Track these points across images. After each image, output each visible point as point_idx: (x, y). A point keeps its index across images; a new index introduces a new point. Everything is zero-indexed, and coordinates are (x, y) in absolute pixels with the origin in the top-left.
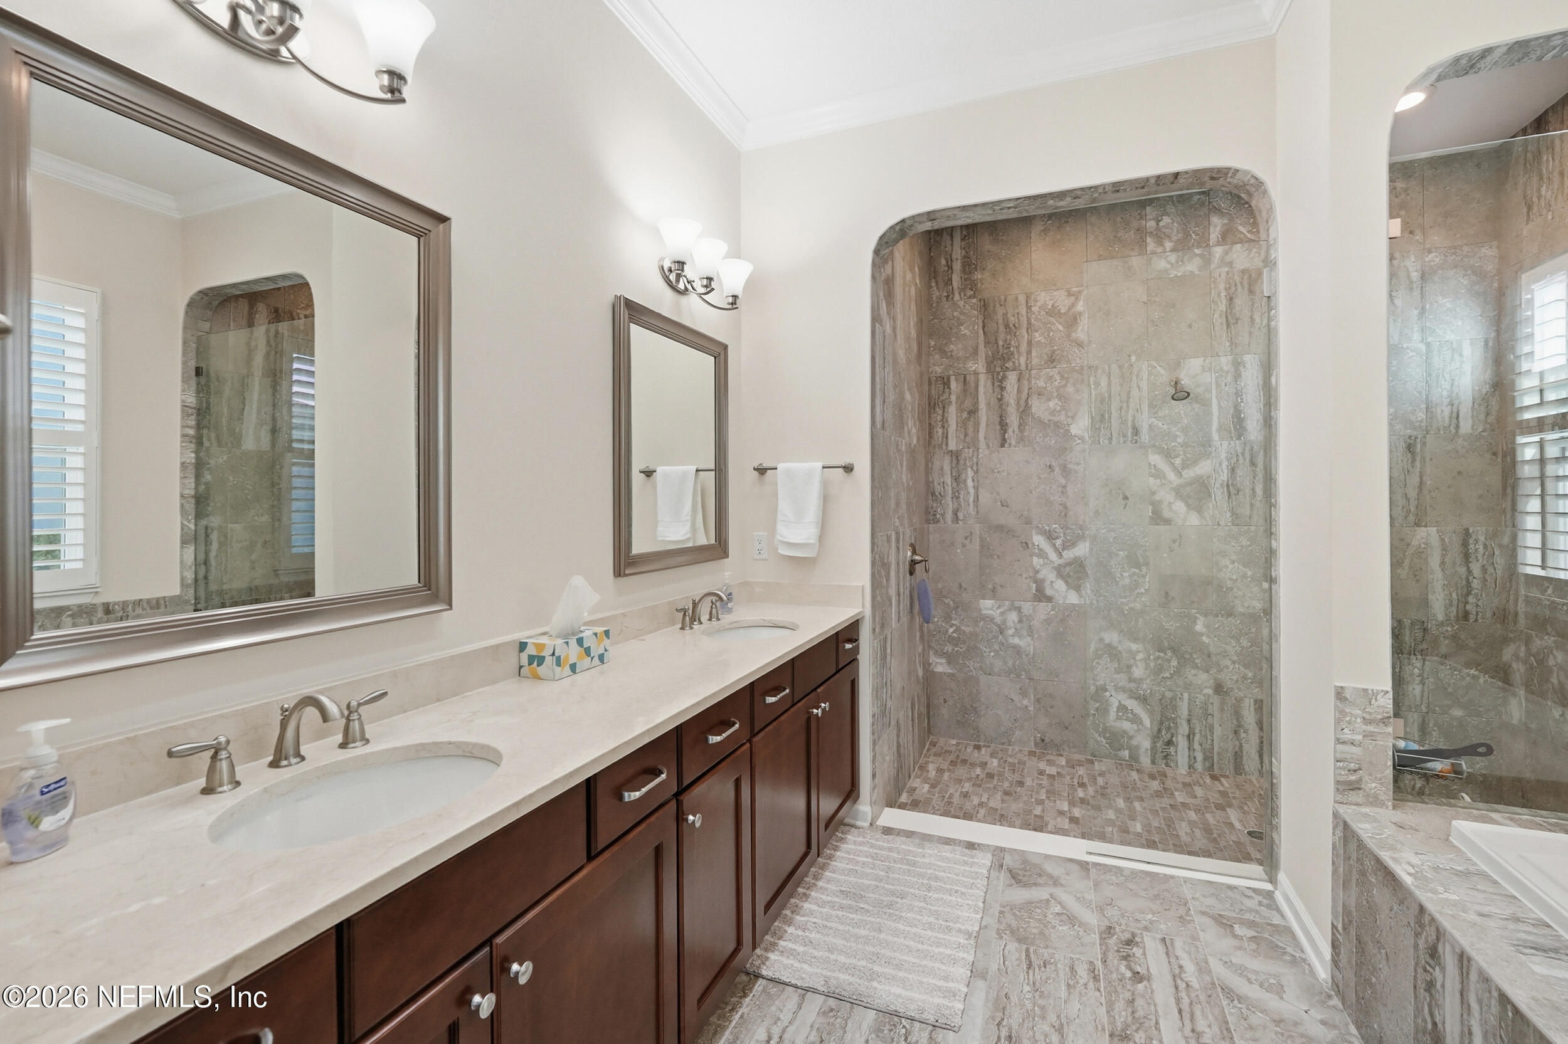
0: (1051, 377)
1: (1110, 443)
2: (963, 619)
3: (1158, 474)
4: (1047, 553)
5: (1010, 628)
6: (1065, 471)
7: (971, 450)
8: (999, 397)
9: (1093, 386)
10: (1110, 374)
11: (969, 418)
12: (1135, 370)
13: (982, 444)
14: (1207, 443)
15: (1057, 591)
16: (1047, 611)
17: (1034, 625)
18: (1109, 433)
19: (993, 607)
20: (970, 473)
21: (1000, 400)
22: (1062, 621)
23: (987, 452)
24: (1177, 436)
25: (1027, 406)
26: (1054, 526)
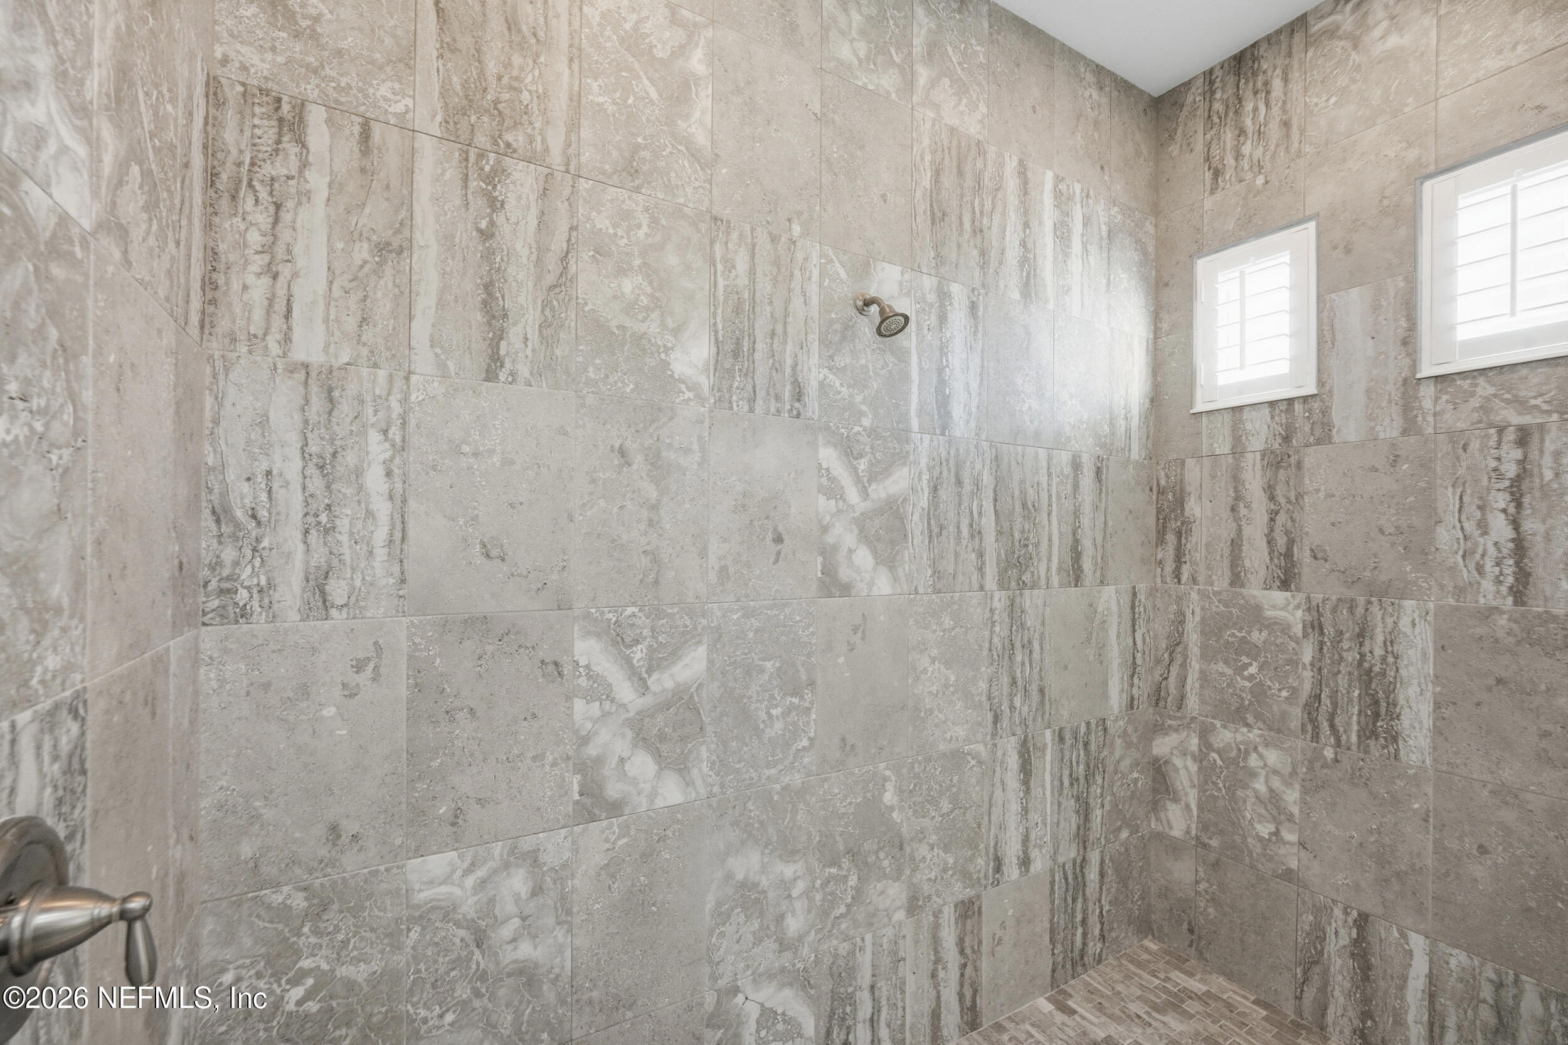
0: (627, 215)
1: (751, 410)
2: (345, 943)
3: (833, 491)
4: (610, 685)
5: (508, 919)
6: (657, 466)
7: (382, 374)
8: (483, 225)
9: (720, 267)
10: (754, 246)
11: (380, 264)
12: (800, 255)
13: (423, 361)
14: (902, 435)
15: (634, 782)
16: (607, 840)
17: (574, 890)
18: (750, 388)
19: (453, 871)
20: (377, 448)
21: (486, 235)
22: (645, 857)
23: (437, 388)
24: (862, 414)
25: (563, 281)
26: (630, 610)
